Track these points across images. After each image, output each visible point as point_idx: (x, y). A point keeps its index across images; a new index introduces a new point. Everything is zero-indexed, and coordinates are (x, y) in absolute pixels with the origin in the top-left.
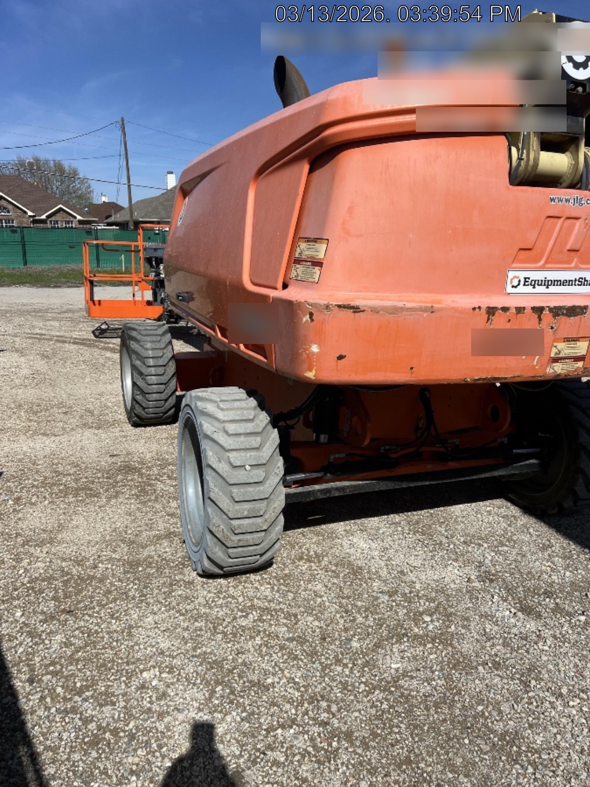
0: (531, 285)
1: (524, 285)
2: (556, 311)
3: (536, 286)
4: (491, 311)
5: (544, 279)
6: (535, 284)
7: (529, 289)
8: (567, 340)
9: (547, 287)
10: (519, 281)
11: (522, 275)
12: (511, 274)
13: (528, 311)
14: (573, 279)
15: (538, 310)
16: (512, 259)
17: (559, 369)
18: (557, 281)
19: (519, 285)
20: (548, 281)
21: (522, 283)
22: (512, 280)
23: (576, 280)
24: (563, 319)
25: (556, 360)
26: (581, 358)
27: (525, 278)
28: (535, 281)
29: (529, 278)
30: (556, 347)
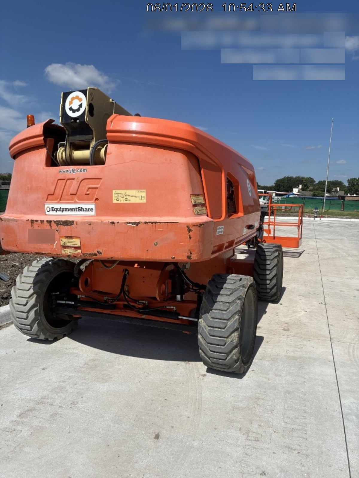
0: (55, 210)
1: (52, 211)
2: (58, 223)
3: (57, 211)
4: (32, 221)
5: (60, 208)
6: (56, 210)
7: (54, 213)
8: (67, 237)
9: (62, 212)
10: (50, 209)
11: (51, 206)
12: (46, 206)
13: (45, 222)
14: (75, 208)
15: (49, 222)
16: (46, 199)
17: (67, 252)
18: (67, 209)
19: (50, 210)
20: (62, 209)
21: (51, 210)
22: (47, 208)
23: (76, 208)
24: (62, 227)
25: (65, 247)
26: (79, 248)
27: (52, 208)
28: (56, 209)
29: (53, 208)
30: (62, 240)
